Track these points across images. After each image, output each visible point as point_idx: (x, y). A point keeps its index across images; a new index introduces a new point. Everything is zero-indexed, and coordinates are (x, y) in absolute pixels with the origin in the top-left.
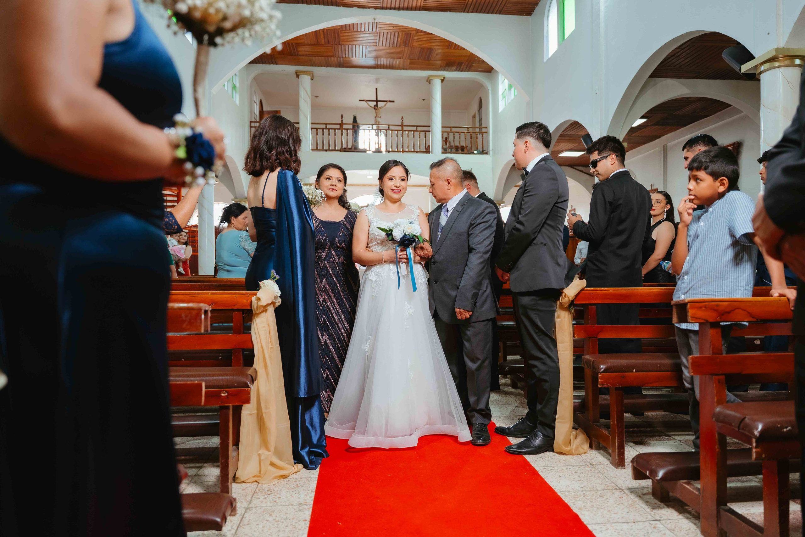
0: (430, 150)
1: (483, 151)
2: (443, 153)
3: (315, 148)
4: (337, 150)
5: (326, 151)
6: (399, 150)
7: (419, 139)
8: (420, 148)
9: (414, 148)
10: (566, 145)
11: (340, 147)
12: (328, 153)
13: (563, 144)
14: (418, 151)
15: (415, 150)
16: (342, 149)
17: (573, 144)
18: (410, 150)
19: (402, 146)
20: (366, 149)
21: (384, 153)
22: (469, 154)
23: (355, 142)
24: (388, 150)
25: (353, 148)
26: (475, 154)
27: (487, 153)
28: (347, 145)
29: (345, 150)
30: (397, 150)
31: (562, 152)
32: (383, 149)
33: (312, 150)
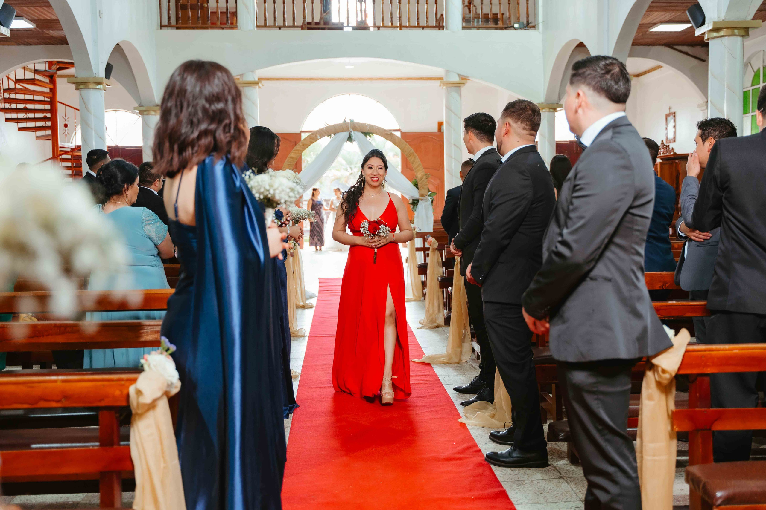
0: (444, 25)
1: (528, 23)
2: (464, 28)
3: (263, 24)
4: (298, 27)
5: (280, 28)
6: (394, 25)
7: (426, 7)
8: (427, 21)
9: (418, 21)
10: (662, 15)
11: (302, 21)
12: (284, 31)
13: (656, 13)
14: (426, 25)
15: (421, 25)
16: (305, 24)
17: (674, 13)
18: (412, 25)
19: (400, 18)
20: (342, 24)
21: (372, 29)
22: (506, 28)
23: (325, 12)
24: (377, 25)
25: (322, 22)
26: (515, 29)
27: (534, 27)
28: (313, 19)
29: (309, 26)
30: (392, 24)
31: (655, 24)
32: (370, 22)
33: (258, 27)
